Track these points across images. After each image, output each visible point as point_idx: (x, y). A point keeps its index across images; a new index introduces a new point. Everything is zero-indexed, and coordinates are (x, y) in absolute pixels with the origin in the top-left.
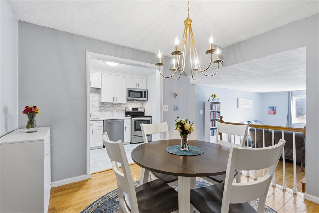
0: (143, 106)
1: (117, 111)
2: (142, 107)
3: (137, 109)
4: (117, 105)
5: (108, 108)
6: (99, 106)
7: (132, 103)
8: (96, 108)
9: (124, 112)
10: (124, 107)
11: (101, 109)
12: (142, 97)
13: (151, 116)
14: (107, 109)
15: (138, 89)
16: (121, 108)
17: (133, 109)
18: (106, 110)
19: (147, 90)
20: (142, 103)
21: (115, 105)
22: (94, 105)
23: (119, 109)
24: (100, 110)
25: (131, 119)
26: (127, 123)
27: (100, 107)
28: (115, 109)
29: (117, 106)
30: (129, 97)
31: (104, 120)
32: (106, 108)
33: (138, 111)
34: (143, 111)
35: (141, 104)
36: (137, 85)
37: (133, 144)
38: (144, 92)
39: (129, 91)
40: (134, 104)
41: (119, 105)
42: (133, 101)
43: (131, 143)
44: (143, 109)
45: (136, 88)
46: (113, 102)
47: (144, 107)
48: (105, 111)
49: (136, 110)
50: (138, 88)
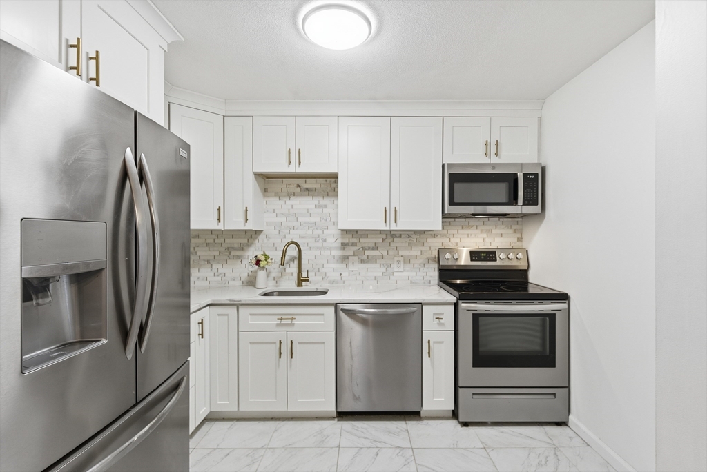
0: (520, 239)
1: (407, 260)
2: (516, 244)
3: (491, 255)
4: (409, 236)
5: (373, 250)
6: (340, 241)
7: (469, 226)
8: (330, 249)
9: (436, 266)
10: (436, 244)
11: (346, 253)
12: (513, 200)
13: (564, 297)
14: (367, 253)
15: (494, 166)
16: (423, 249)
17: (474, 255)
18: (365, 257)
19: (544, 170)
20: (514, 227)
21: (400, 236)
22: (324, 240)
23: (414, 253)
24: (344, 259)
25: (456, 305)
26: (440, 324)
27: (344, 246)
28: (401, 253)
29: (408, 240)
30: (452, 203)
31: (336, 305)
32: (364, 249)
33: (498, 263)
34: (522, 265)
35: (510, 231)
36: (492, 147)
37: (465, 424)
38: (525, 175)
39: (451, 175)
40: (478, 231)
41: (415, 237)
42: (473, 221)
43: (455, 414)
44: (520, 256)
45: (486, 160)
46: (383, 227)
47: (524, 245)
48: (363, 261)
49: (485, 259)
50: (495, 160)
